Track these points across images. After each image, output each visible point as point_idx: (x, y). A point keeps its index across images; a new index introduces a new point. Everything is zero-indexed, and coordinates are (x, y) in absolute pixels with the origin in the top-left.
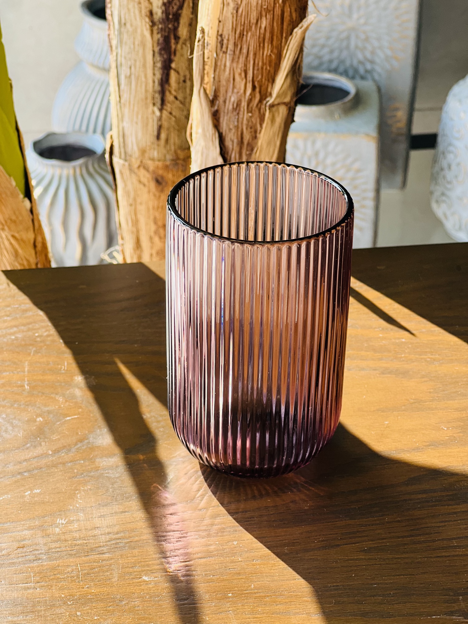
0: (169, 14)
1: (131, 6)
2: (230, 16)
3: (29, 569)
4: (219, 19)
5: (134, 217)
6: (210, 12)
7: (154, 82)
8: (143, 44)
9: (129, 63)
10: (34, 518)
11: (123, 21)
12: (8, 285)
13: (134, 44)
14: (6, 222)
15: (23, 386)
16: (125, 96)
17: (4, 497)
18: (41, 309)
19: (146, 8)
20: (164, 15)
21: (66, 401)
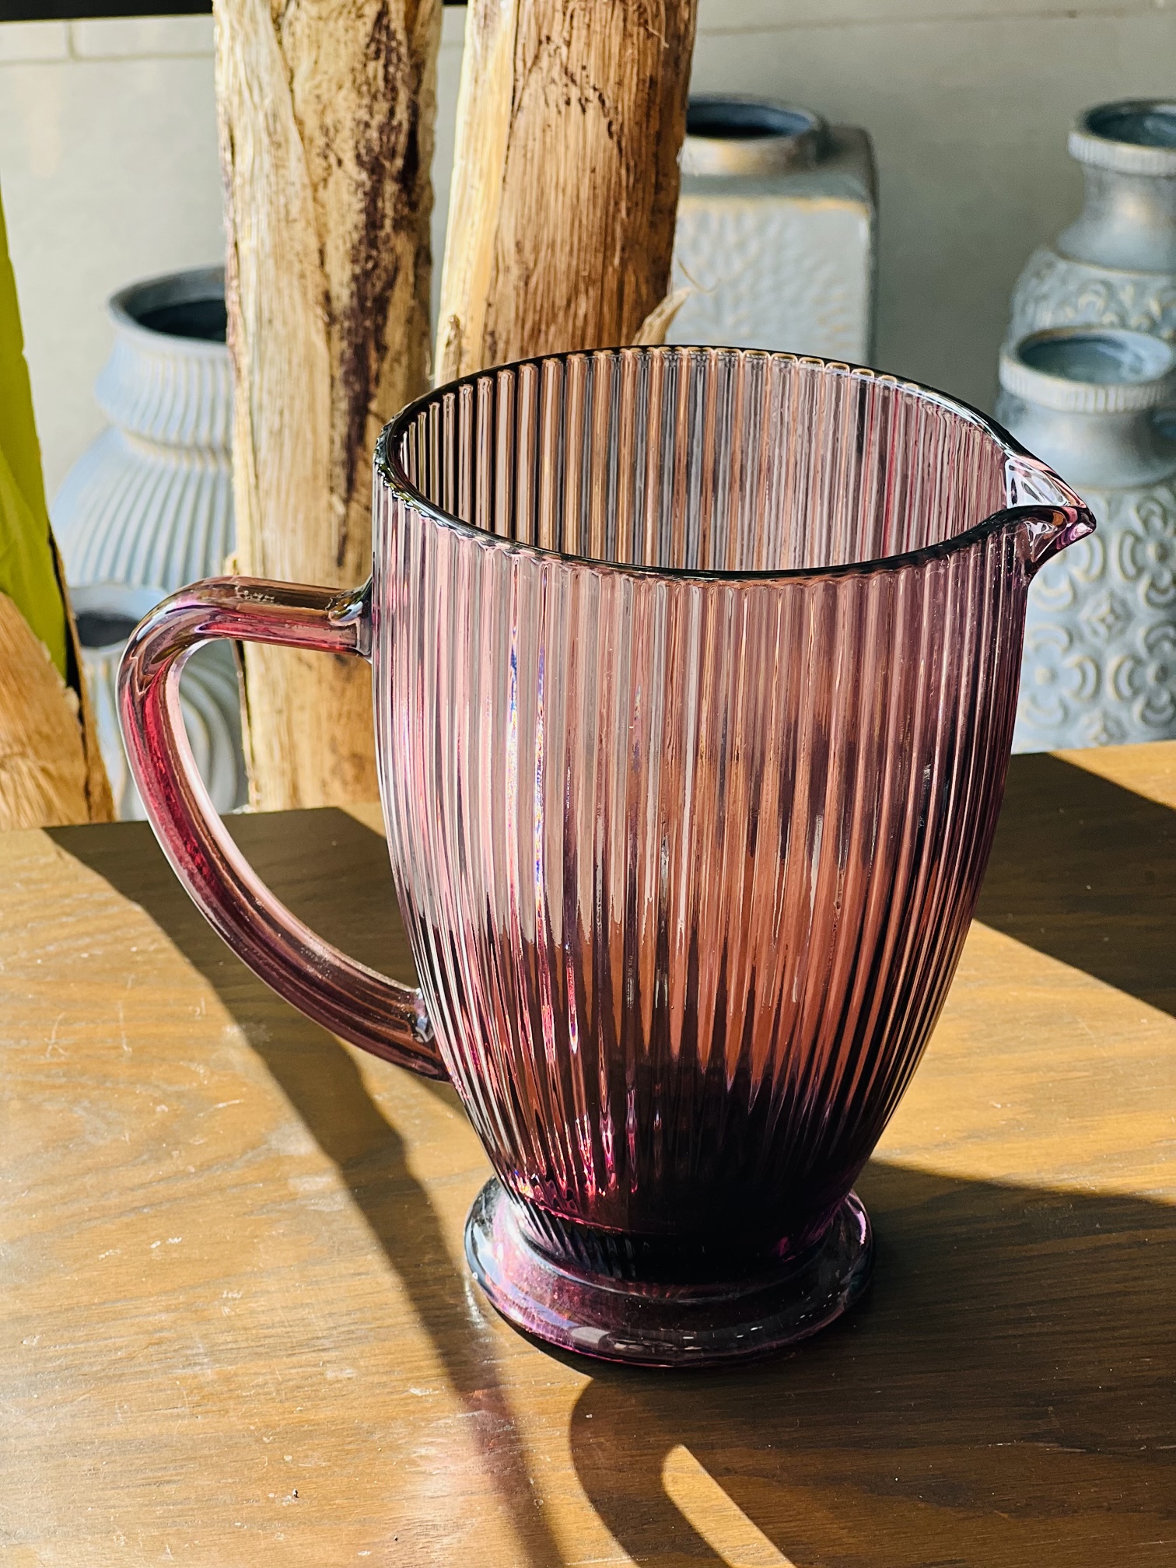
0: (366, 299)
1: (284, 283)
2: (512, 293)
3: (178, 1383)
4: (487, 300)
5: (285, 739)
6: (468, 286)
7: (332, 442)
8: (309, 363)
9: (279, 403)
10: (174, 1290)
11: (266, 315)
12: (59, 854)
13: (290, 363)
14: (29, 738)
15: (118, 1047)
16: (269, 476)
17: (107, 1254)
18: (138, 901)
19: (317, 286)
20: (355, 301)
21: (213, 1073)
